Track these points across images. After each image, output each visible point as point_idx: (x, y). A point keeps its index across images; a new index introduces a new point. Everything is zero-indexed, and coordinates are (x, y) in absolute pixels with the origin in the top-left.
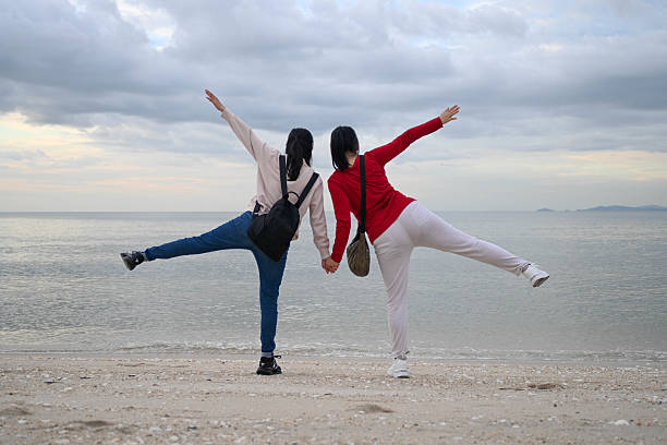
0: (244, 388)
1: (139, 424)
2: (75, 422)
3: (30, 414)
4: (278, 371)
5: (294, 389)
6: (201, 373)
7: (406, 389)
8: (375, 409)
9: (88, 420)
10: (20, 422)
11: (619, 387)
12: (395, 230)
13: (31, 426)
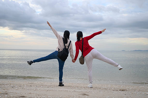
0: (56, 89)
1: (32, 97)
2: (18, 96)
3: (8, 94)
4: (63, 85)
5: (67, 90)
6: (46, 85)
7: (92, 90)
8: (85, 94)
9: (21, 96)
10: (6, 96)
11: (139, 91)
12: (89, 55)
13: (8, 97)
